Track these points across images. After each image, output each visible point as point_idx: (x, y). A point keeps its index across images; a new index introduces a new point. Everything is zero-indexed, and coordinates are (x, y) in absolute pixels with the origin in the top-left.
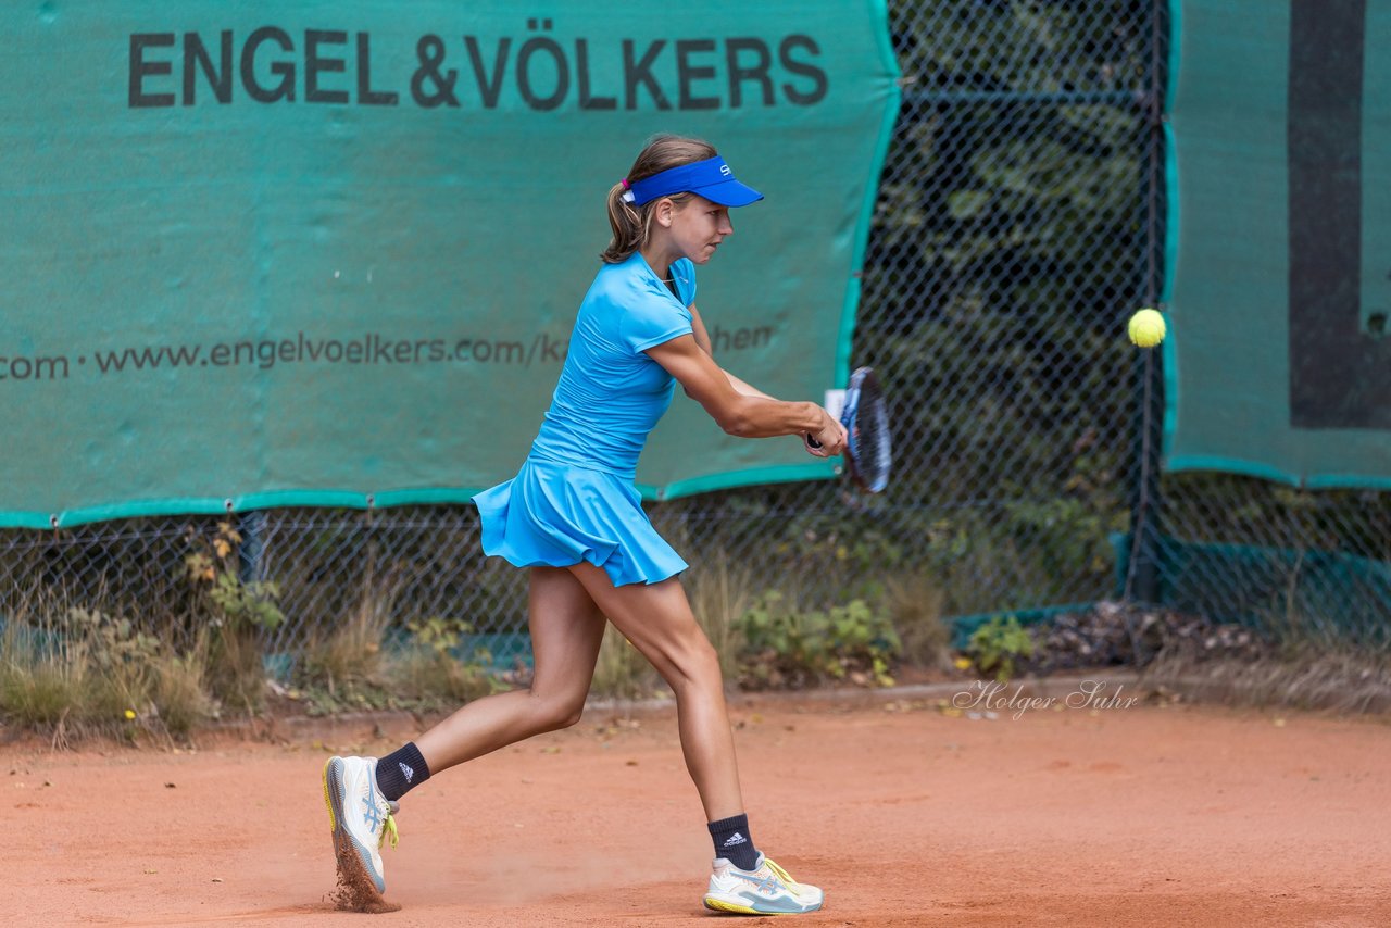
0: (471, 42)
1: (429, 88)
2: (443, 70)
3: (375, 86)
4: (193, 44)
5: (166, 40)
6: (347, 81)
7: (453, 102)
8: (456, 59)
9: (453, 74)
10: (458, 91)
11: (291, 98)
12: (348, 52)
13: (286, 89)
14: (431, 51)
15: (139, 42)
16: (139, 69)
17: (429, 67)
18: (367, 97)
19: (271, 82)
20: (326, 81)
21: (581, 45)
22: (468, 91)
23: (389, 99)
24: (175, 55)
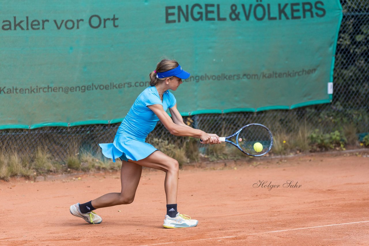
0: (243, 6)
1: (233, 16)
2: (237, 12)
3: (222, 16)
4: (180, 8)
5: (173, 7)
6: (215, 16)
7: (239, 19)
8: (240, 9)
9: (239, 13)
10: (240, 17)
11: (202, 20)
12: (215, 9)
13: (201, 18)
14: (234, 8)
15: (167, 8)
16: (168, 14)
17: (233, 11)
18: (220, 19)
19: (197, 16)
20: (210, 16)
21: (269, 5)
22: (242, 17)
23: (224, 19)
24: (176, 11)
